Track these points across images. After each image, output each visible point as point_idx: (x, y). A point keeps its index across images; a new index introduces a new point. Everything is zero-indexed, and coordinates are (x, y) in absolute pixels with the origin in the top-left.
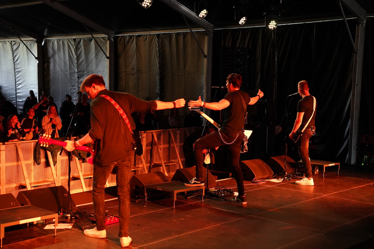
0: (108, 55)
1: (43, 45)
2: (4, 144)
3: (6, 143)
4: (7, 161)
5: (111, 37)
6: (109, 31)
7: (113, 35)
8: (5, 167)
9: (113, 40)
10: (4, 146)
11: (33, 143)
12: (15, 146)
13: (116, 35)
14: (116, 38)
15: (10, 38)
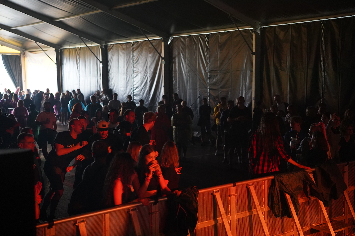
0: (254, 51)
1: (169, 43)
2: (235, 185)
3: (237, 184)
4: (238, 210)
5: (258, 29)
6: (256, 23)
7: (260, 27)
8: (235, 220)
9: (259, 32)
10: (235, 187)
11: (266, 181)
12: (246, 187)
13: (263, 27)
14: (262, 30)
15: (132, 38)
